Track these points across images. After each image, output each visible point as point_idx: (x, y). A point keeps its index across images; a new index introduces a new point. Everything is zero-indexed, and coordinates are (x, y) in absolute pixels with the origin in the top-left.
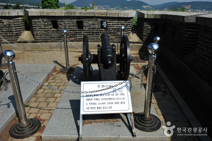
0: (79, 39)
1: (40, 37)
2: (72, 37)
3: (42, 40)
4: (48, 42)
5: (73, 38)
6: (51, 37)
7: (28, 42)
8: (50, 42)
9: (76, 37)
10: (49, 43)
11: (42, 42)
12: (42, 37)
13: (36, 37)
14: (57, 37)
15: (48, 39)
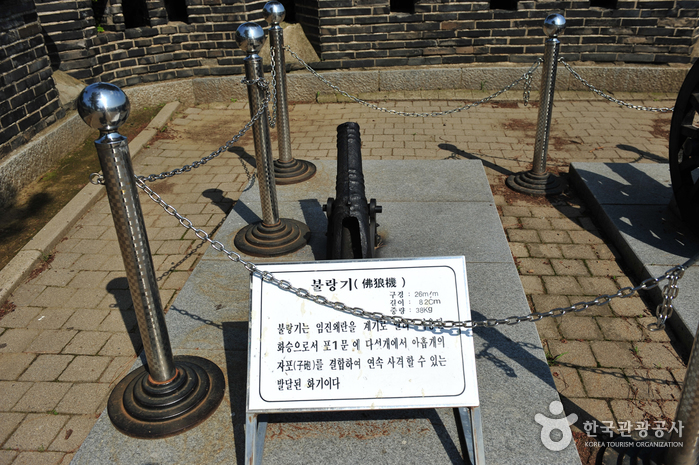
0: (494, 50)
1: (342, 48)
2: (468, 44)
3: (347, 59)
4: (370, 64)
5: (469, 49)
6: (383, 48)
7: (296, 70)
8: (377, 66)
9: (483, 43)
10: (374, 72)
11: (347, 68)
12: (351, 47)
13: (329, 48)
14: (409, 45)
15: (370, 55)
